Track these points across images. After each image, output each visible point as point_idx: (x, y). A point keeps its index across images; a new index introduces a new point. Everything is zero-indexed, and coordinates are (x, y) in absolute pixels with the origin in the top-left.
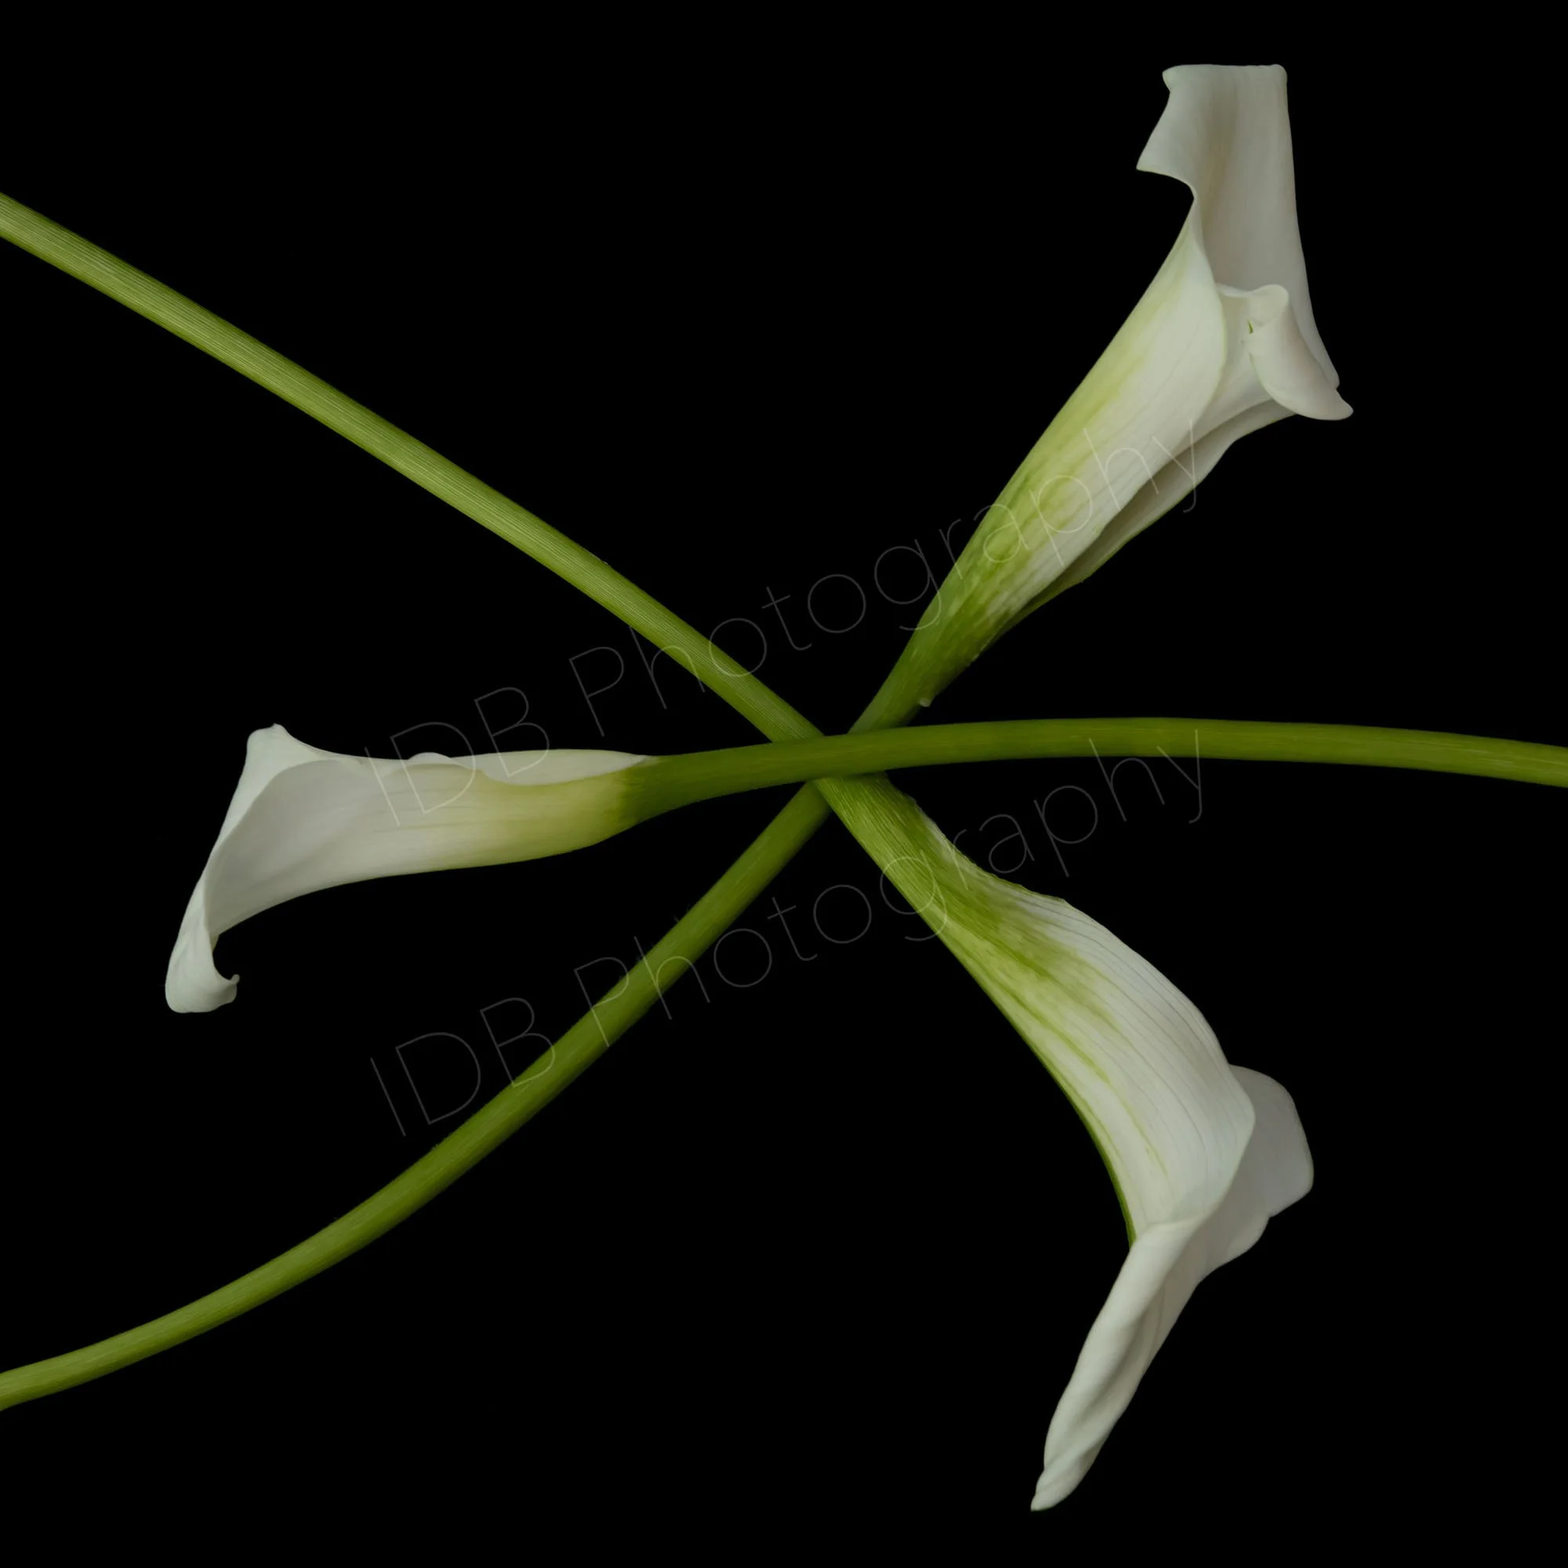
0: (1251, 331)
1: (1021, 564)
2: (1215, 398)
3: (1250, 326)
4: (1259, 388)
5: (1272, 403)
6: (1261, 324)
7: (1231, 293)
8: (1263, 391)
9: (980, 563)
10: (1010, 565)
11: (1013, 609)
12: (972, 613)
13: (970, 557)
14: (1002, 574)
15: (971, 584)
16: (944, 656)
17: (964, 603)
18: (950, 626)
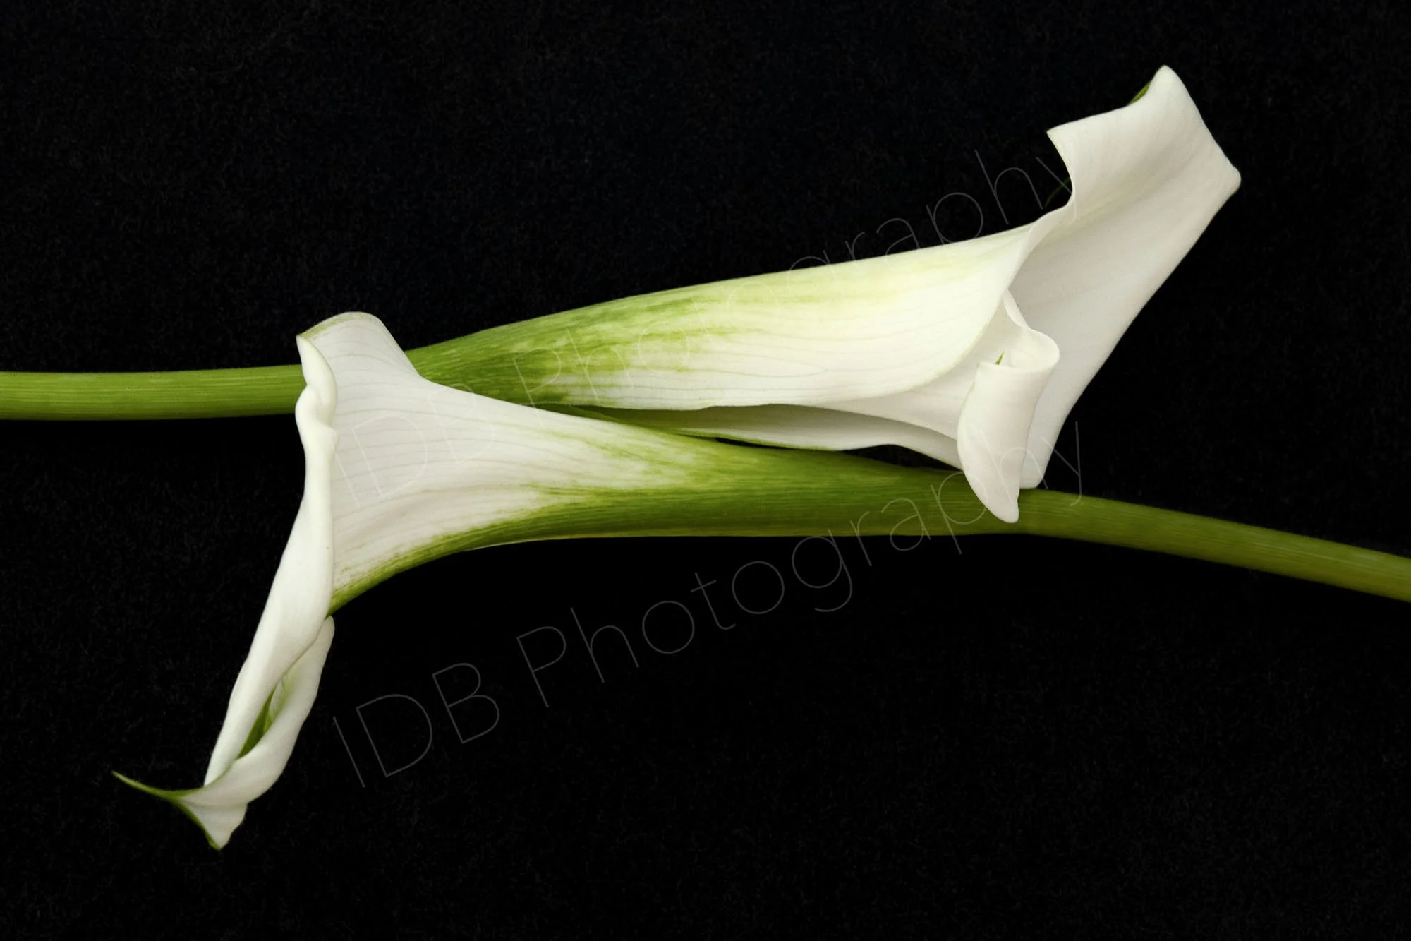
0: (998, 363)
1: (612, 368)
2: (916, 391)
3: (1001, 358)
4: (954, 422)
5: (953, 442)
6: (1010, 365)
7: (1014, 314)
8: (955, 426)
9: (579, 331)
10: (602, 358)
11: (570, 399)
12: (529, 366)
13: (578, 318)
14: (587, 360)
15: (554, 341)
16: (470, 379)
17: (533, 352)
18: (501, 359)
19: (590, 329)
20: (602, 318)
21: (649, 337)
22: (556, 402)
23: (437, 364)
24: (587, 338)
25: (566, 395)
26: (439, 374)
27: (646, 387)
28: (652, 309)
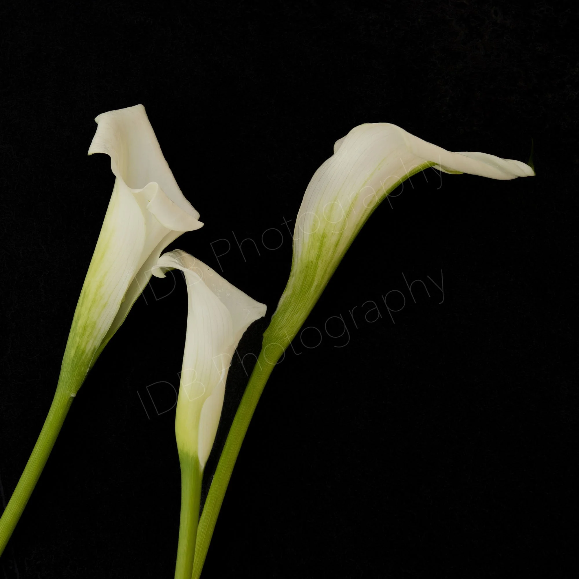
1: (94, 327)
3: (148, 200)
7: (137, 191)
9: (77, 332)
10: (89, 329)
11: (97, 346)
12: (80, 353)
13: (73, 330)
14: (87, 333)
15: (76, 341)
16: (75, 374)
17: (76, 350)
18: (73, 361)
19: (78, 328)
20: (77, 322)
21: (90, 310)
22: (96, 351)
23: (65, 383)
24: (80, 331)
25: (95, 347)
26: (68, 383)
27: (105, 320)
28: (82, 305)
